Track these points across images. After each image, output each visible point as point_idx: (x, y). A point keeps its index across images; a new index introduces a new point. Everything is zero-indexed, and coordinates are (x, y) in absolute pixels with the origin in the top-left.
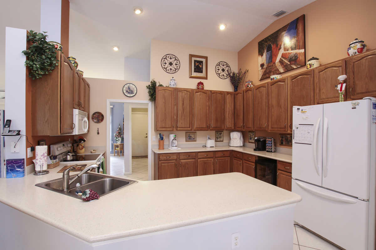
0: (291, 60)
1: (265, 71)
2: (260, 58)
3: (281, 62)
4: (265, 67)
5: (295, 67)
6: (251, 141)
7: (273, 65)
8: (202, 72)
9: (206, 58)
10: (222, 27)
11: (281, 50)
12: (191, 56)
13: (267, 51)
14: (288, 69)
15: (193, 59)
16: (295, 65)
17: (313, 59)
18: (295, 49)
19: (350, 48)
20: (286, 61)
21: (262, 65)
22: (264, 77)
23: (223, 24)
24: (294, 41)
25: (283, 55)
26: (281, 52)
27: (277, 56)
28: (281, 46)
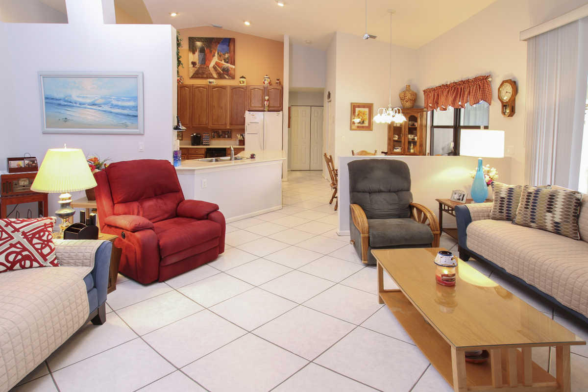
0: (224, 70)
2: (191, 54)
3: (214, 67)
4: (197, 66)
5: (227, 77)
7: (206, 68)
11: (214, 58)
13: (200, 53)
14: (220, 76)
16: (227, 75)
17: (243, 77)
18: (227, 62)
19: (265, 80)
20: (219, 69)
21: (194, 64)
22: (196, 76)
23: (177, 13)
24: (227, 56)
25: (217, 63)
26: (215, 59)
27: (210, 61)
28: (215, 53)
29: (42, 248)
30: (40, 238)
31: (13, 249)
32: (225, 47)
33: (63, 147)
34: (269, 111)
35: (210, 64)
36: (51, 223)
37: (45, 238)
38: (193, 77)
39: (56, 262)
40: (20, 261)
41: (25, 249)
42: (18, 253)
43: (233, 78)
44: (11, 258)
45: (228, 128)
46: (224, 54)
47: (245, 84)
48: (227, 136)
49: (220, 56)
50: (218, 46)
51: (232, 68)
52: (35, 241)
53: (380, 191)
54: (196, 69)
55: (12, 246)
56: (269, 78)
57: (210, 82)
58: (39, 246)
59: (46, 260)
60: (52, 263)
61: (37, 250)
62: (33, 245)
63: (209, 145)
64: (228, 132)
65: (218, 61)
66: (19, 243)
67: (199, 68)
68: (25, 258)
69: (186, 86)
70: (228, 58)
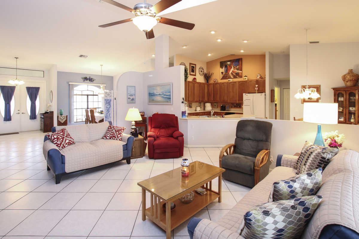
0: (236, 74)
1: (224, 76)
2: (221, 69)
3: (232, 73)
4: (224, 74)
6: (215, 107)
8: (194, 72)
9: (195, 65)
10: (209, 55)
12: (190, 64)
13: (225, 67)
14: (235, 77)
15: (191, 65)
16: (238, 76)
17: (246, 76)
18: (238, 70)
19: (257, 76)
20: (234, 74)
21: (222, 73)
22: (223, 78)
23: (211, 54)
24: (238, 67)
25: (233, 71)
26: (232, 69)
27: (230, 70)
28: (232, 67)
29: (118, 135)
30: (118, 132)
31: (112, 134)
32: (237, 63)
33: (132, 108)
34: (258, 93)
35: (229, 72)
36: (124, 129)
37: (120, 132)
38: (222, 79)
39: (120, 140)
40: (112, 137)
41: (114, 134)
42: (112, 135)
43: (241, 77)
44: (111, 136)
45: (237, 102)
46: (236, 67)
47: (247, 80)
48: (238, 106)
49: (235, 68)
50: (234, 63)
51: (240, 72)
52: (117, 132)
53: (249, 139)
54: (223, 75)
55: (112, 133)
56: (260, 75)
57: (229, 81)
58: (117, 134)
59: (118, 138)
60: (119, 139)
61: (117, 135)
62: (116, 134)
63: (228, 111)
64: (239, 104)
65: (233, 70)
66: (113, 132)
67: (224, 75)
68: (114, 136)
69: (218, 83)
70: (238, 68)
